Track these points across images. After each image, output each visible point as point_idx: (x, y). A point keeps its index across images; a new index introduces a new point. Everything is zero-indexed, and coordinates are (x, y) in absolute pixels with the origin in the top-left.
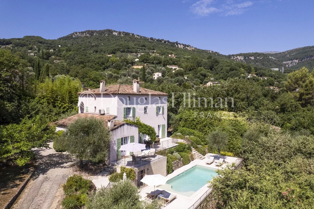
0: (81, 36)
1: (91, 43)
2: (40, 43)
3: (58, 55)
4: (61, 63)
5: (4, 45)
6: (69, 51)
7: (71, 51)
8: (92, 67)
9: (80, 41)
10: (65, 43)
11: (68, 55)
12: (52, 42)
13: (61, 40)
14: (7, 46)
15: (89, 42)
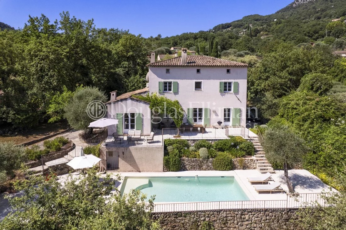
0: (303, 3)
1: (316, 9)
2: (256, 21)
3: (267, 30)
4: (267, 38)
5: (225, 28)
6: (279, 23)
7: (281, 23)
8: (294, 38)
9: (302, 9)
10: (283, 15)
11: (277, 28)
12: (268, 17)
13: (279, 13)
14: (227, 29)
15: (314, 8)
